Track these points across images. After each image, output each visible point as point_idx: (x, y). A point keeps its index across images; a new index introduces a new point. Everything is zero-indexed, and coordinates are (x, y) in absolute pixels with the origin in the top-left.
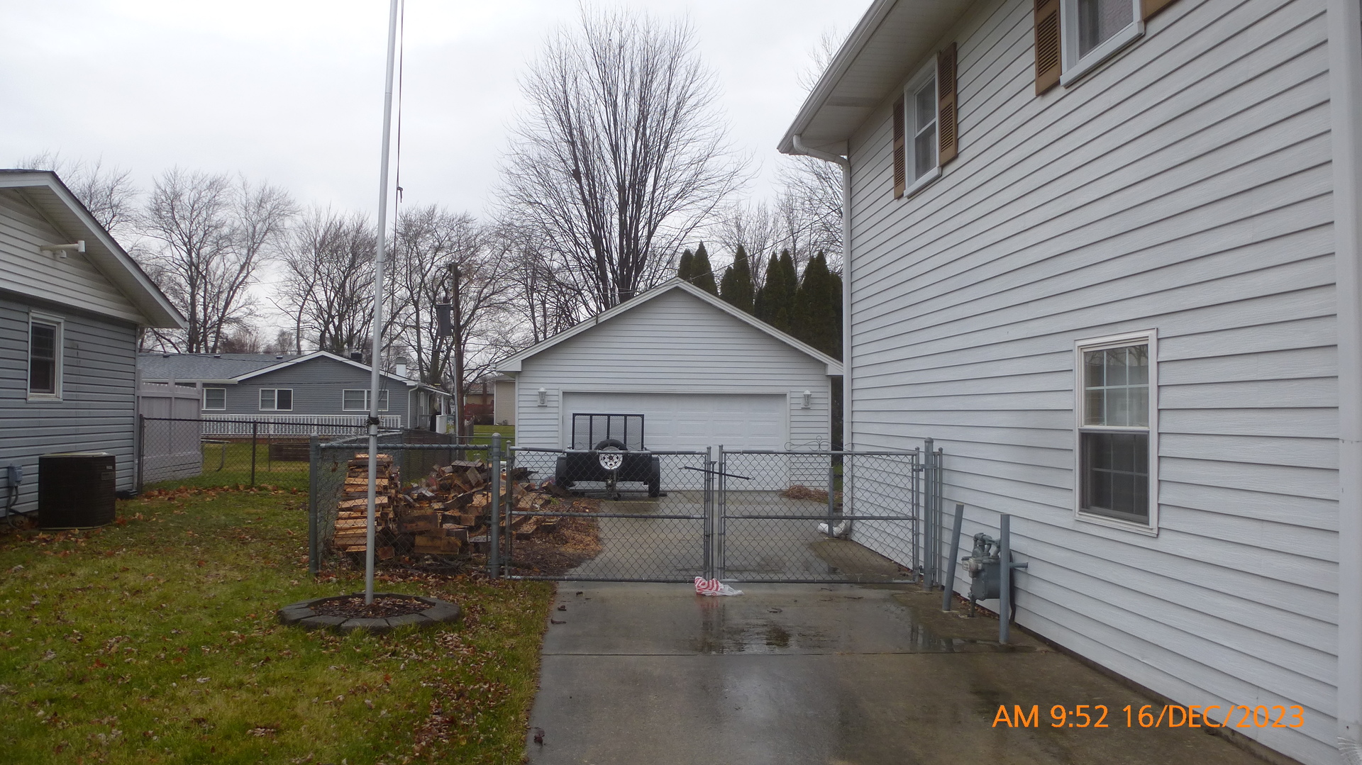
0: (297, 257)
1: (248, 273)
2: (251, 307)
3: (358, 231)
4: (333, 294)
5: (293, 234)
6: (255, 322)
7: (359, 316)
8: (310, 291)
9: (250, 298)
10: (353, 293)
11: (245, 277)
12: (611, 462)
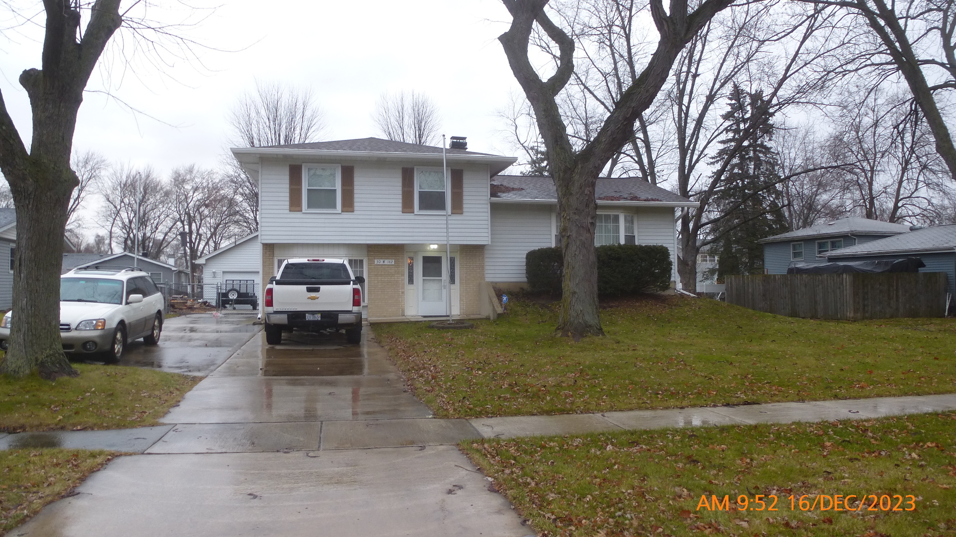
0: (109, 192)
1: (78, 203)
2: (80, 222)
3: (148, 176)
4: (133, 215)
5: (106, 179)
6: (82, 231)
7: (149, 228)
8: (118, 213)
9: (78, 216)
10: (145, 214)
11: (77, 206)
12: (233, 296)
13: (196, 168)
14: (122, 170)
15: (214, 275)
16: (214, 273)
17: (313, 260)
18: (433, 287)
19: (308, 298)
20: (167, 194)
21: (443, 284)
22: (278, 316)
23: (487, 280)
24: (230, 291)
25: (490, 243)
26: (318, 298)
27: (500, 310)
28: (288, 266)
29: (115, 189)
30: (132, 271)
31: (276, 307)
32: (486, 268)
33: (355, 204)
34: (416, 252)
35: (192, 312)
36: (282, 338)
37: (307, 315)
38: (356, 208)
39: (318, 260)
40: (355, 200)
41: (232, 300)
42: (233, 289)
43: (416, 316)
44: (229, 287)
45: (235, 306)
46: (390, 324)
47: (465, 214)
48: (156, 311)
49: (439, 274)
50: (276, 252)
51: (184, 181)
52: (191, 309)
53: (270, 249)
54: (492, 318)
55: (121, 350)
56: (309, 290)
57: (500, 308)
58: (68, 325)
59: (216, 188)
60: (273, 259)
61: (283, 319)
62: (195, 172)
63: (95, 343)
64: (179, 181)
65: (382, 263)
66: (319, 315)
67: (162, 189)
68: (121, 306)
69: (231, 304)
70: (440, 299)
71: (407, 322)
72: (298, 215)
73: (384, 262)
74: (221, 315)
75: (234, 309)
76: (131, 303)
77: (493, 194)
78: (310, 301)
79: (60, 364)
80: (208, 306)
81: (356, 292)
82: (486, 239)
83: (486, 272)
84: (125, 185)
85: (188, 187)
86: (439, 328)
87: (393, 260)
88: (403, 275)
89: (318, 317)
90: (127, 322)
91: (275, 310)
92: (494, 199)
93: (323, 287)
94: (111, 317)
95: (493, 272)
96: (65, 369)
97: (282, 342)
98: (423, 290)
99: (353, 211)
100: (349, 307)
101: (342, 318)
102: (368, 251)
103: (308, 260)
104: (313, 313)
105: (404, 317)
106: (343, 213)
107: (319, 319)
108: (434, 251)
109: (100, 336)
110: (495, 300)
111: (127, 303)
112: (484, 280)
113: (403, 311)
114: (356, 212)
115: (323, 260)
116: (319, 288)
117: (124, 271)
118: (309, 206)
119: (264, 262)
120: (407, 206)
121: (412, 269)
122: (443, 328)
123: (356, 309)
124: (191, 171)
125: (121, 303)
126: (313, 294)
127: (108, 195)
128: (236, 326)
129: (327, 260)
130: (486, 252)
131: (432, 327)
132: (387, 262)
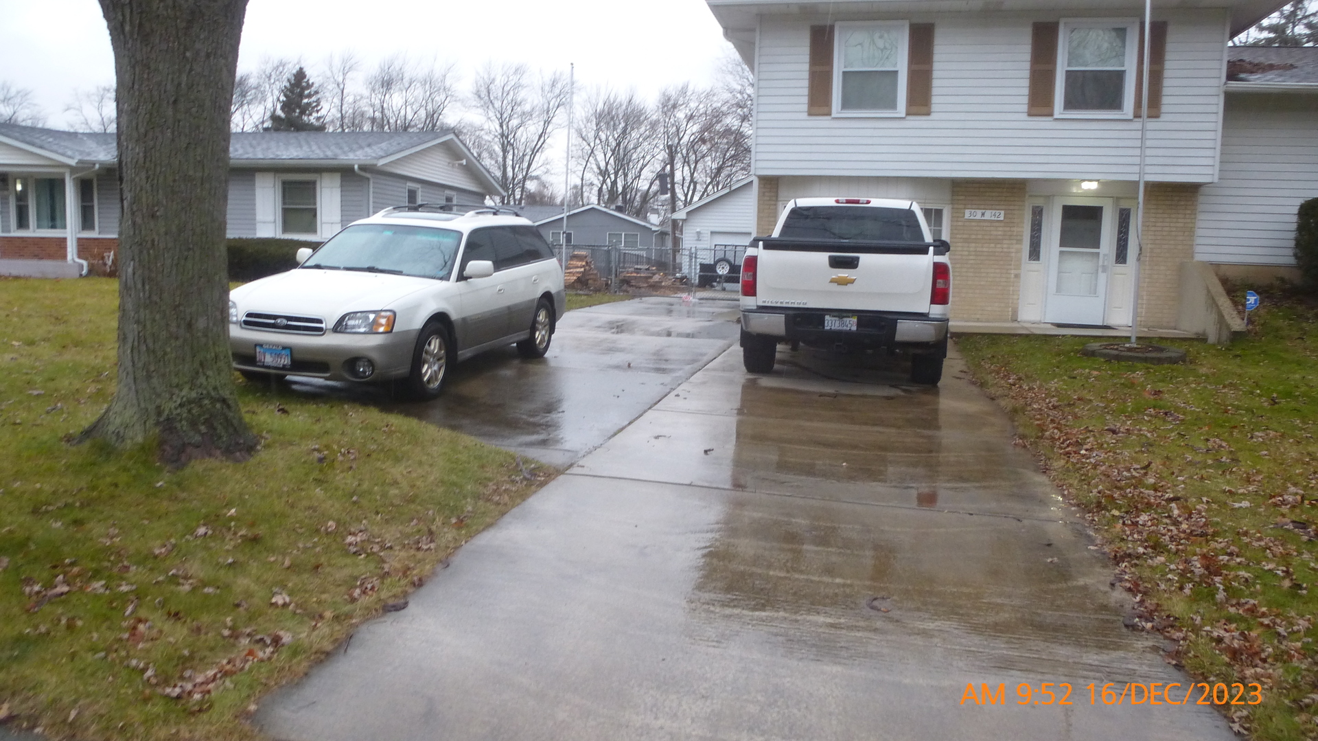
0: (582, 125)
3: (629, 104)
5: (578, 107)
8: (592, 152)
9: (547, 159)
10: (626, 153)
11: (543, 144)
12: (723, 270)
13: (691, 88)
14: (598, 94)
15: (699, 237)
16: (699, 233)
17: (848, 202)
18: (1079, 265)
19: (832, 281)
20: (654, 125)
21: (1101, 263)
22: (766, 317)
23: (1199, 257)
24: (719, 261)
25: (1216, 180)
26: (852, 282)
27: (1237, 324)
28: (796, 213)
29: (588, 121)
30: (495, 214)
31: (764, 297)
32: (1199, 232)
33: (935, 100)
34: (1049, 198)
35: (655, 293)
36: (778, 356)
37: (827, 317)
38: (934, 108)
39: (857, 202)
40: (935, 91)
41: (720, 277)
42: (724, 260)
43: (1040, 323)
44: (720, 255)
45: (725, 285)
46: (994, 338)
47: (1164, 117)
48: (539, 294)
49: (1096, 243)
50: (783, 193)
51: (674, 106)
52: (655, 288)
53: (772, 186)
54: (1212, 339)
55: (441, 375)
56: (835, 263)
57: (1238, 321)
58: (320, 321)
59: (717, 115)
60: (775, 205)
61: (775, 324)
62: (688, 94)
63: (371, 362)
64: (669, 106)
65: (979, 217)
66: (855, 320)
67: (646, 118)
68: (444, 284)
69: (719, 282)
70: (1093, 291)
71: (1027, 336)
72: (822, 122)
73: (983, 214)
74: (694, 300)
75: (724, 289)
76: (471, 278)
77: (1231, 76)
78: (835, 287)
79: (212, 427)
80: (685, 283)
81: (940, 271)
82: (1209, 171)
83: (1199, 241)
84: (600, 115)
85: (681, 115)
86: (1109, 359)
87: (1003, 212)
88: (1020, 241)
89: (851, 324)
90: (454, 316)
91: (761, 304)
92: (1235, 85)
93: (865, 259)
94: (416, 307)
95: (1214, 241)
96: (220, 437)
97: (776, 366)
98: (1059, 272)
99: (928, 114)
100: (923, 305)
101: (906, 330)
102: (954, 193)
103: (837, 201)
104: (841, 313)
105: (1015, 325)
106: (910, 118)
107: (854, 328)
108: (1088, 194)
109: (380, 348)
110: (1225, 303)
111: (462, 277)
112: (1193, 257)
113: (1015, 312)
114: (933, 116)
115: (868, 202)
116: (858, 259)
117: (472, 213)
118: (846, 104)
119: (760, 211)
120: (1040, 101)
121: (1040, 230)
122: (1118, 358)
123: (937, 310)
124: (684, 91)
125: (446, 278)
126: (843, 273)
127: (581, 130)
128: (707, 324)
129: (876, 203)
130: (1201, 199)
131: (1092, 354)
132: (989, 215)
